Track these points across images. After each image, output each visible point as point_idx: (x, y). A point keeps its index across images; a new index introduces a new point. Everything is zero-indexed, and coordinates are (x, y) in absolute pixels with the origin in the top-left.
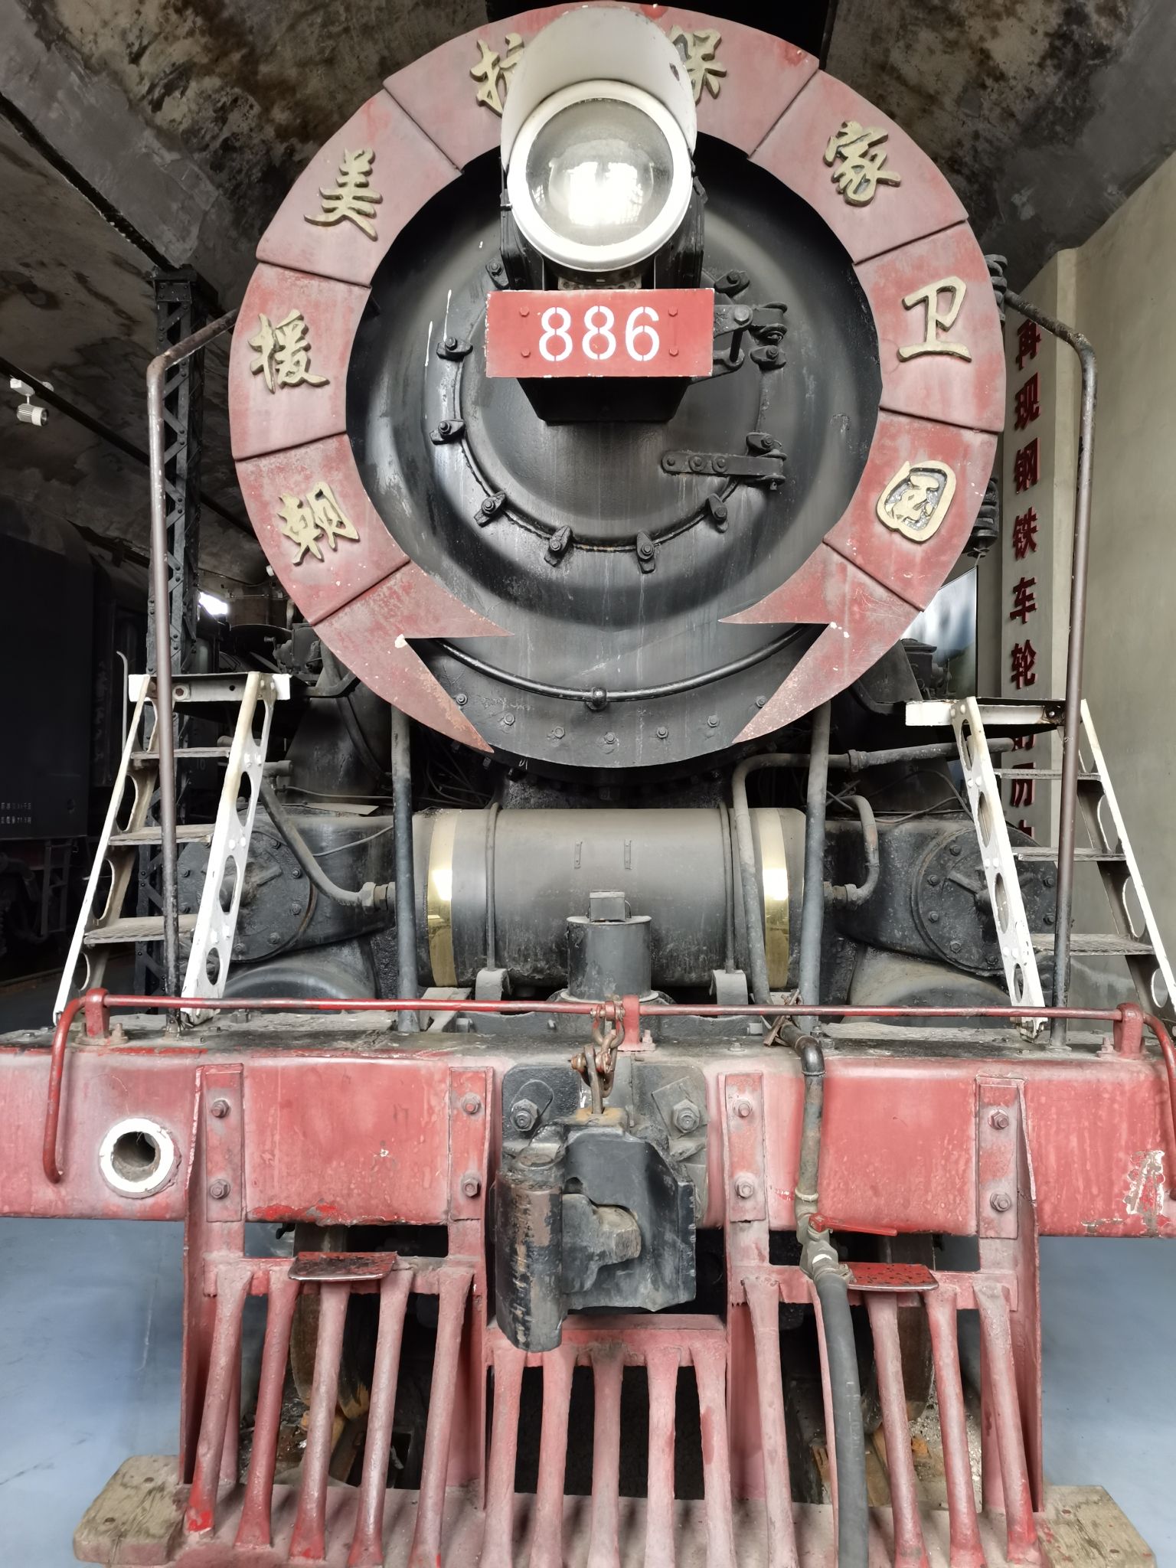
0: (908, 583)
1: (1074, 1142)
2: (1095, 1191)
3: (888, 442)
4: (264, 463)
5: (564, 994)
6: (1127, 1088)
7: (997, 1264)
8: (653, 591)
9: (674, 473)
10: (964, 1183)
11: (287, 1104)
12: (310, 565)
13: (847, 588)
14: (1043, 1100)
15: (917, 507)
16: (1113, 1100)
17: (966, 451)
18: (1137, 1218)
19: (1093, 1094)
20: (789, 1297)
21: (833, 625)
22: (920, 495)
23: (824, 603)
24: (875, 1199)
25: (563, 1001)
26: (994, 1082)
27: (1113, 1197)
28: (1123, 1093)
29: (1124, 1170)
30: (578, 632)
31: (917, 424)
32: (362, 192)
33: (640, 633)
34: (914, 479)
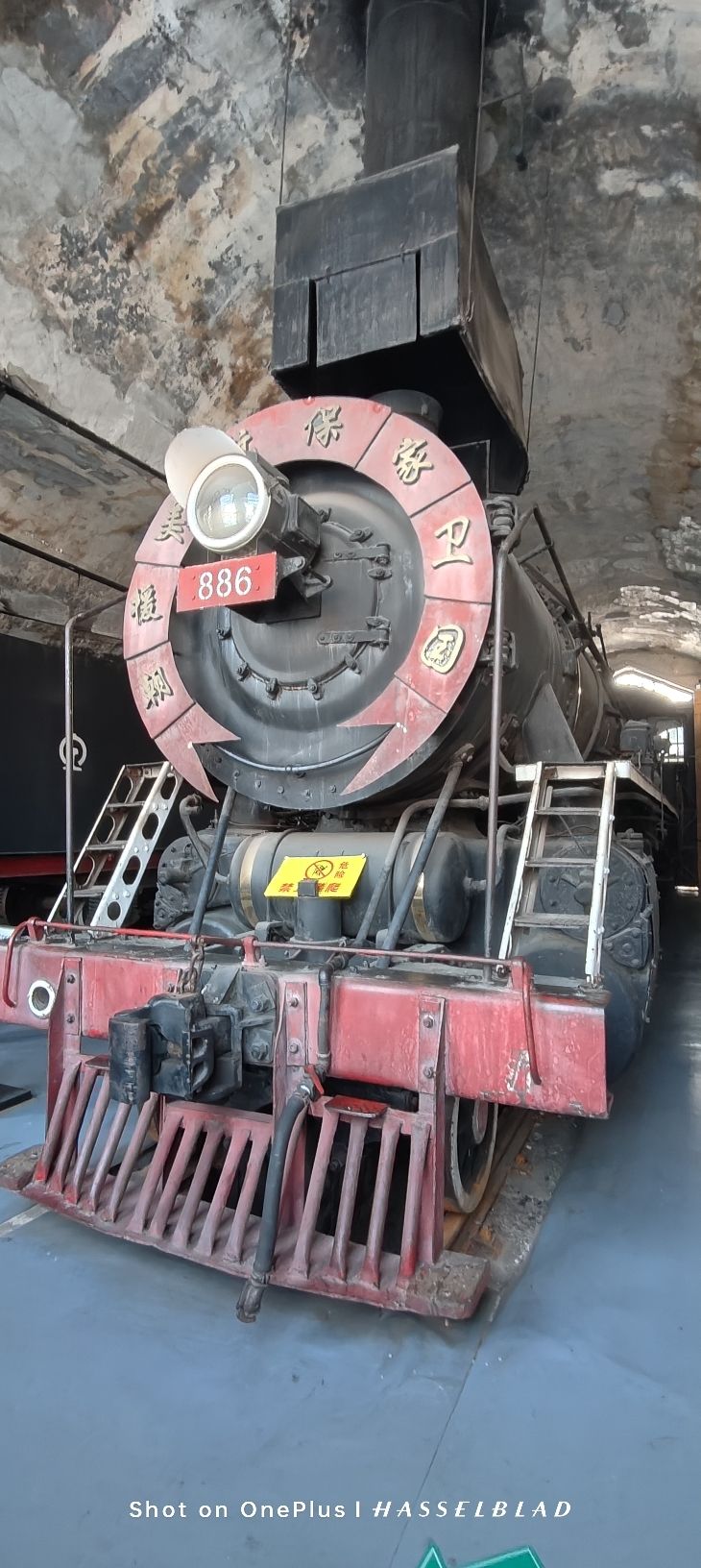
0: (438, 698)
1: (476, 1040)
2: (488, 1072)
3: (430, 616)
4: (137, 659)
5: (292, 939)
6: (509, 1010)
7: (426, 1110)
8: (323, 710)
9: (325, 644)
10: (411, 1059)
11: (98, 980)
12: (154, 708)
13: (408, 702)
14: (458, 1012)
15: (441, 653)
16: (500, 1016)
17: (471, 617)
18: (513, 1093)
19: (489, 1012)
20: (315, 1112)
21: (398, 725)
22: (443, 646)
23: (395, 713)
24: (364, 1062)
25: (293, 943)
26: (427, 999)
27: (500, 1081)
28: (506, 1012)
29: (506, 1062)
30: (290, 734)
31: (446, 603)
32: (177, 521)
33: (321, 733)
34: (441, 637)
